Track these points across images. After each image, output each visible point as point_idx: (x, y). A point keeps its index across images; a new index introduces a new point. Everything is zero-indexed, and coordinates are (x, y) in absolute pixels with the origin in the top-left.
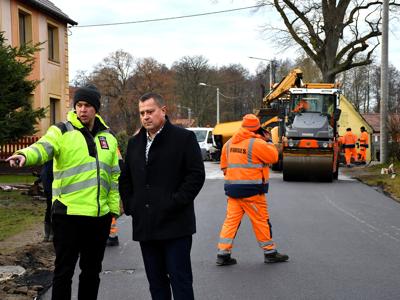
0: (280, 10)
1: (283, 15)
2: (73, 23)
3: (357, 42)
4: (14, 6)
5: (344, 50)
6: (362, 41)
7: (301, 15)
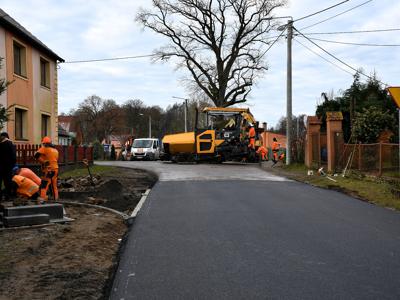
0: (191, 70)
1: (193, 73)
2: (62, 60)
3: (239, 88)
4: (8, 37)
5: (229, 94)
6: (243, 87)
7: (205, 72)
